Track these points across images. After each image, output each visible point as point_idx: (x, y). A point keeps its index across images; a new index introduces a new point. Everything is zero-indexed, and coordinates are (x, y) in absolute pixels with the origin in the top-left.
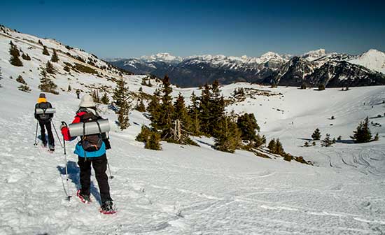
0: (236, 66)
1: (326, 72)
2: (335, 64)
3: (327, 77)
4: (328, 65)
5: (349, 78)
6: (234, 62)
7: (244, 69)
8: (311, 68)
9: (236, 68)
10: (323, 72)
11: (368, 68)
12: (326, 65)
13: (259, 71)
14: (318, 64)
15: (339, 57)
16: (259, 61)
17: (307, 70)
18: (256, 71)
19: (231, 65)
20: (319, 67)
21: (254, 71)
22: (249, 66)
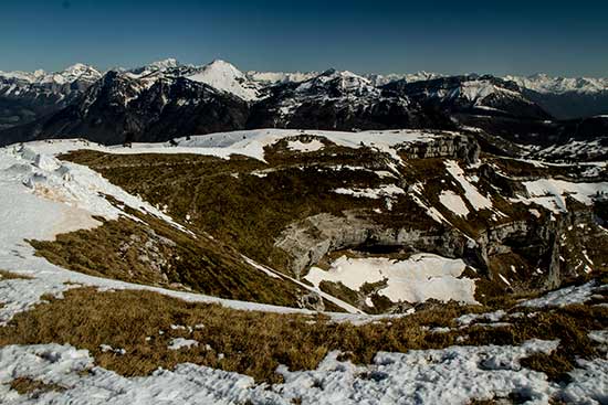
0: (17, 89)
1: (159, 95)
2: (169, 83)
3: (162, 103)
4: (160, 83)
5: (191, 103)
6: (12, 81)
7: (34, 94)
8: (137, 89)
9: (17, 93)
10: (154, 95)
11: (215, 86)
12: (158, 84)
13: (63, 96)
14: (146, 82)
15: (176, 72)
16: (60, 80)
17: (131, 93)
18: (57, 97)
19: (7, 88)
20: (148, 86)
21: (54, 97)
22: (43, 88)
